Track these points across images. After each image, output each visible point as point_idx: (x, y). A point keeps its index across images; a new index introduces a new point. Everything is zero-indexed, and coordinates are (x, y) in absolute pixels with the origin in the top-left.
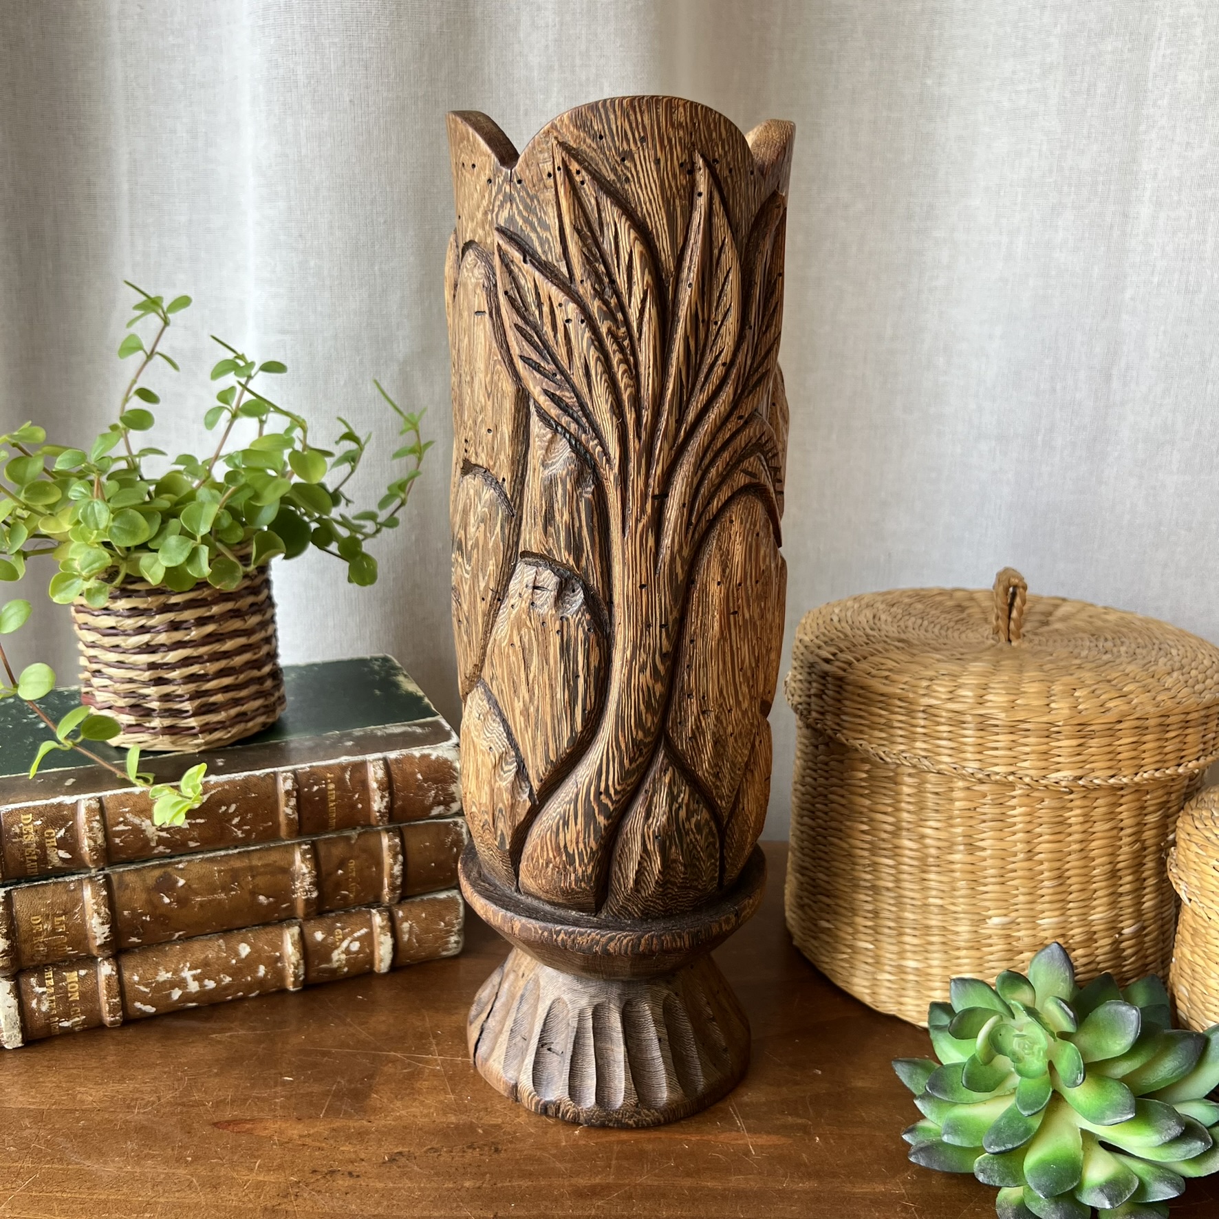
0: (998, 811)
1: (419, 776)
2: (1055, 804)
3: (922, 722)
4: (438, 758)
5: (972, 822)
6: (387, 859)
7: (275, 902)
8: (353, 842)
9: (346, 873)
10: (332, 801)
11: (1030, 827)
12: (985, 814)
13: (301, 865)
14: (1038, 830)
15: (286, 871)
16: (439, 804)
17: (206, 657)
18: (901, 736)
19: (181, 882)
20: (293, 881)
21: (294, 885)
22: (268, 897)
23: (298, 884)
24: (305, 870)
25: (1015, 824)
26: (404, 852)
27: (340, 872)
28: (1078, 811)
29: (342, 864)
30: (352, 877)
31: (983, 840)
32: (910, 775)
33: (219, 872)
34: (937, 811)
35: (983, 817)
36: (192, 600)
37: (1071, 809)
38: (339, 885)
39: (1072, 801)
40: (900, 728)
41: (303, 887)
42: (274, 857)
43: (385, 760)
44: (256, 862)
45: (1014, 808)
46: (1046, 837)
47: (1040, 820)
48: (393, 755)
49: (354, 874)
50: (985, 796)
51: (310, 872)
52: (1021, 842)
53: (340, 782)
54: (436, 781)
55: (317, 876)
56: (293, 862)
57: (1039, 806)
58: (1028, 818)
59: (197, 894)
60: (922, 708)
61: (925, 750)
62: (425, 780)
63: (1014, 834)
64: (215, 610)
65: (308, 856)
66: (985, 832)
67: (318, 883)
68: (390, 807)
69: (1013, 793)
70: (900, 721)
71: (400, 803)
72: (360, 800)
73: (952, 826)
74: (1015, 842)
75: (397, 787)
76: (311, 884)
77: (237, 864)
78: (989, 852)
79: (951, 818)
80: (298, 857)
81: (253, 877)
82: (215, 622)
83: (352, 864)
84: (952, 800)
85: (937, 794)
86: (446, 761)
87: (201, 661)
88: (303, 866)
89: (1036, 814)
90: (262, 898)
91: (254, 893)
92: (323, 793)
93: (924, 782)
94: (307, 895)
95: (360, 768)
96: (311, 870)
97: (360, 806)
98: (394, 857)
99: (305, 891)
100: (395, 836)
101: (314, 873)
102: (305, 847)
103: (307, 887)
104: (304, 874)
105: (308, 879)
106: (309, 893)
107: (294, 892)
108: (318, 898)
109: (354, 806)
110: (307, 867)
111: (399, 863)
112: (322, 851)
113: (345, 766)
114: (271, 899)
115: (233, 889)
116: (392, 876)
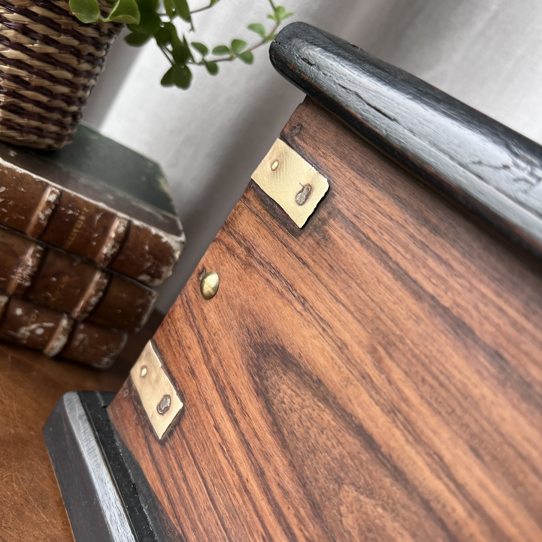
1: (147, 248)
4: (166, 243)
6: (91, 290)
8: (75, 264)
9: (58, 282)
10: (77, 228)
13: (29, 258)
15: (17, 256)
16: (149, 274)
17: (35, 70)
20: (18, 265)
21: (17, 269)
23: (20, 270)
24: (30, 263)
26: (106, 291)
27: (54, 279)
29: (58, 275)
30: (60, 287)
36: (49, 19)
38: (48, 287)
42: (14, 242)
43: (130, 222)
48: (137, 222)
49: (63, 286)
51: (32, 267)
53: (90, 219)
54: (156, 257)
55: (36, 272)
56: (24, 253)
62: (150, 252)
64: (63, 39)
65: (38, 255)
67: (34, 277)
68: (114, 257)
71: (122, 258)
72: (96, 239)
75: (127, 246)
76: (29, 275)
80: (31, 251)
82: (57, 48)
83: (66, 279)
86: (170, 247)
87: (30, 70)
88: (31, 260)
92: (74, 219)
94: (22, 281)
95: (109, 218)
96: (35, 266)
97: (94, 243)
98: (97, 291)
99: (22, 277)
100: (106, 277)
101: (35, 269)
102: (39, 248)
103: (25, 276)
104: (28, 266)
105: (28, 271)
106: (24, 281)
107: (14, 274)
108: (29, 288)
109: (89, 240)
110: (33, 262)
111: (98, 297)
112: (50, 257)
113: (98, 210)
116: (88, 302)
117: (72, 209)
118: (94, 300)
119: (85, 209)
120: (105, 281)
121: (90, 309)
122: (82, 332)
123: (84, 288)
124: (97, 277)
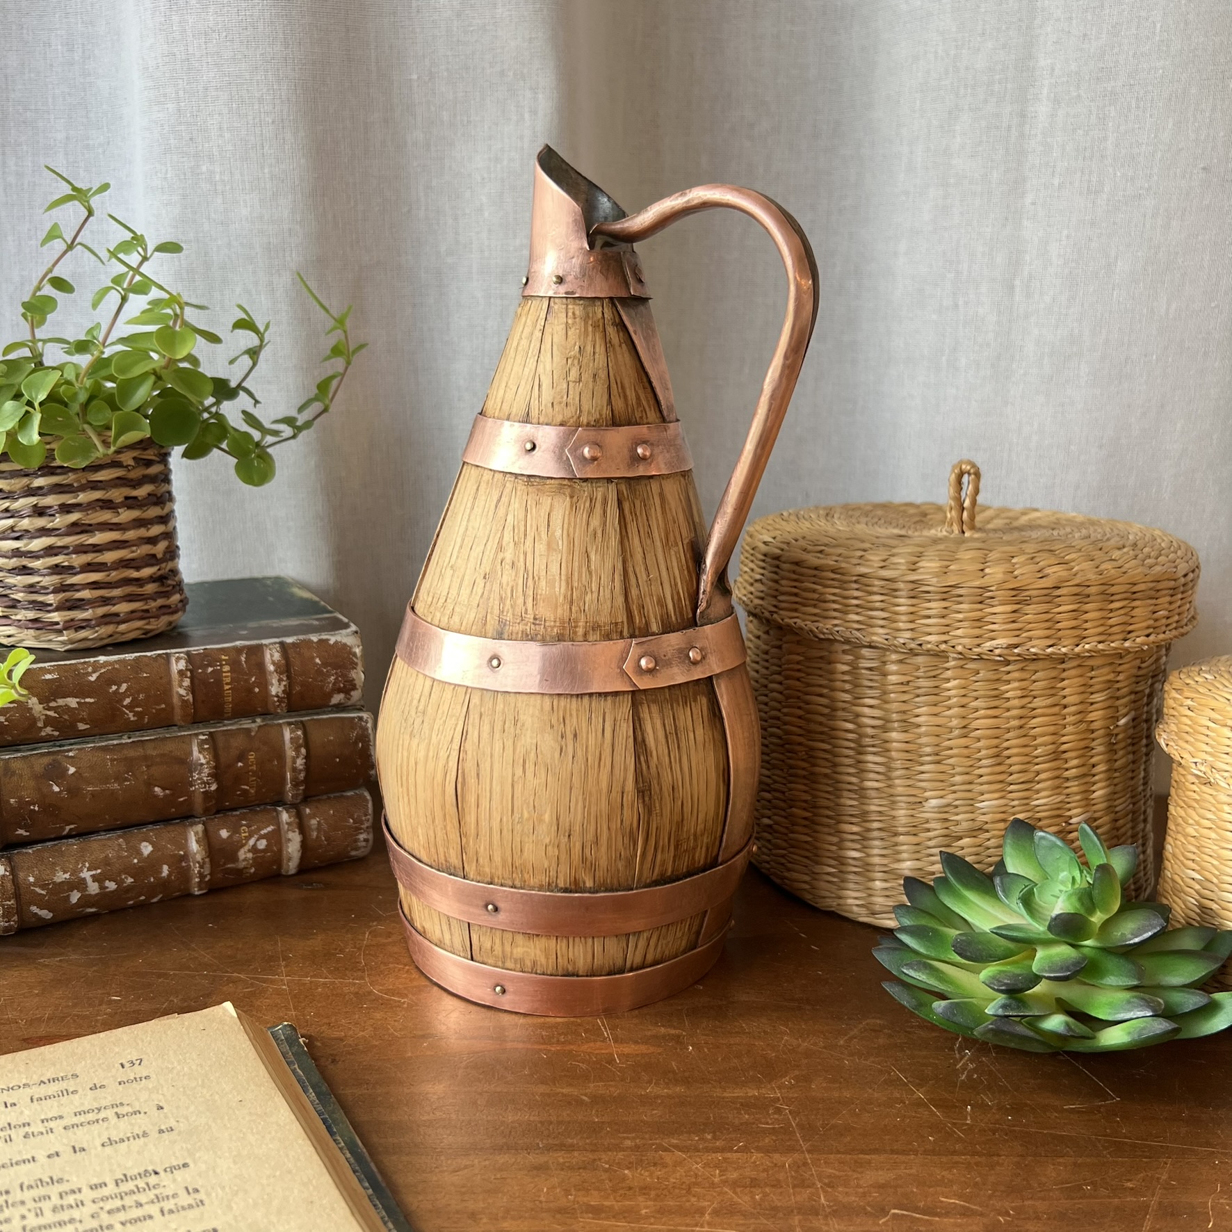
0: (931, 684)
1: (318, 661)
2: (991, 675)
3: (856, 594)
4: (336, 642)
5: (906, 697)
6: (290, 752)
7: (172, 795)
8: (253, 734)
9: (246, 765)
10: (228, 684)
11: (964, 700)
12: (919, 688)
13: (199, 756)
14: (975, 704)
15: (185, 762)
16: (339, 691)
17: (71, 548)
18: (835, 610)
19: (72, 770)
20: (191, 773)
21: (192, 776)
22: (164, 789)
23: (196, 775)
24: (203, 760)
25: (949, 698)
26: (307, 744)
27: (240, 764)
28: (1016, 684)
29: (242, 757)
30: (252, 771)
31: (917, 716)
32: (844, 652)
33: (112, 760)
34: (871, 687)
35: (918, 691)
36: (57, 485)
37: (1008, 682)
38: (239, 778)
39: (1009, 673)
40: (834, 602)
41: (202, 778)
42: (170, 748)
43: (282, 644)
44: (152, 752)
45: (948, 680)
46: (982, 712)
47: (975, 694)
48: (289, 640)
49: (254, 768)
50: (918, 669)
51: (208, 763)
52: (955, 717)
53: (235, 664)
54: (336, 667)
55: (216, 767)
56: (191, 753)
57: (974, 678)
58: (963, 692)
59: (89, 784)
60: (854, 578)
61: (858, 622)
62: (325, 664)
63: (949, 708)
64: (81, 497)
65: (206, 746)
66: (919, 707)
67: (216, 775)
68: (288, 693)
69: (947, 665)
70: (834, 594)
71: (298, 688)
72: (257, 684)
73: (886, 702)
74: (950, 717)
75: (295, 670)
76: (209, 775)
77: (130, 754)
78: (923, 729)
79: (885, 693)
80: (195, 749)
81: (148, 767)
82: (81, 511)
83: (252, 757)
84: (885, 675)
85: (870, 669)
86: (345, 645)
87: (65, 551)
88: (201, 756)
89: (970, 687)
90: (157, 789)
91: (149, 785)
92: (218, 675)
93: (859, 657)
94: (205, 786)
95: (256, 652)
96: (210, 760)
97: (257, 690)
98: (297, 749)
99: (204, 783)
100: (298, 728)
101: (213, 763)
102: (202, 738)
103: (206, 779)
104: (202, 764)
105: (207, 770)
107: (191, 784)
108: (218, 792)
109: (250, 691)
110: (205, 758)
111: (302, 756)
112: (221, 742)
113: (239, 650)
114: (167, 792)
115: (127, 779)
116: (294, 770)
117: (210, 665)
118: (300, 762)
119: (223, 657)
120: (299, 733)
121: (302, 776)
122: (313, 816)
123: (281, 756)
124: (287, 735)
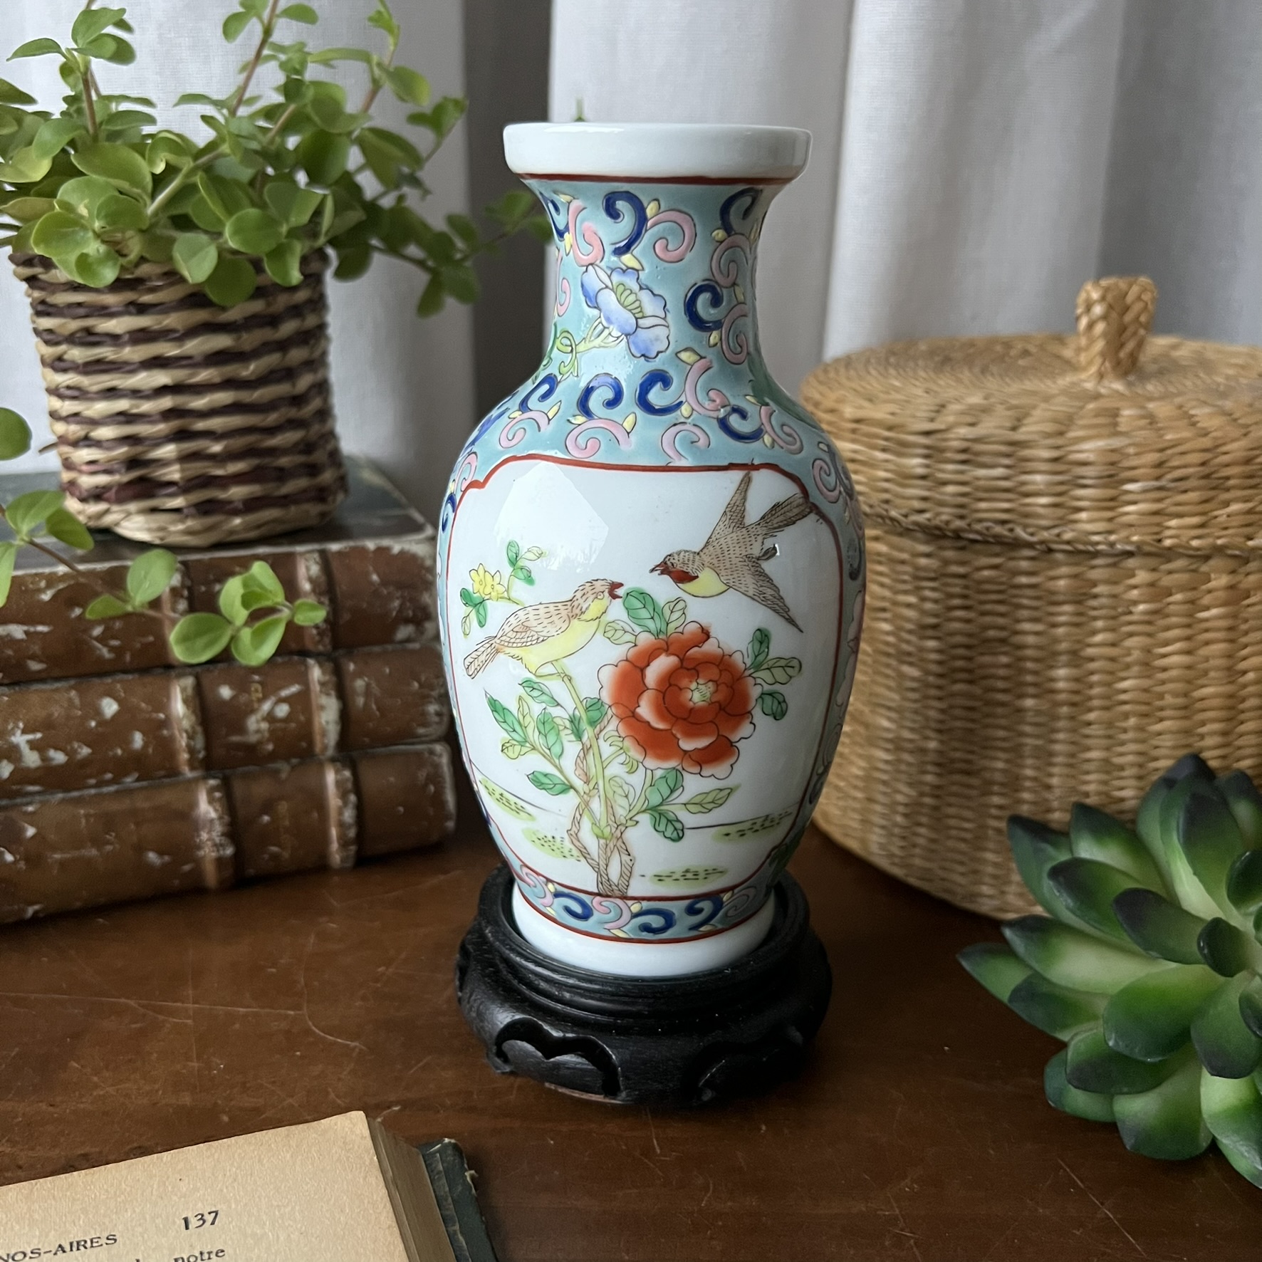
9: (274, 819)
13: (206, 808)
15: (186, 815)
19: (31, 831)
21: (199, 836)
23: (204, 836)
24: (213, 815)
26: (357, 788)
27: (266, 818)
29: (268, 807)
30: (284, 826)
33: (87, 816)
38: (265, 838)
42: (167, 797)
44: (142, 803)
48: (335, 547)
51: (220, 818)
56: (193, 805)
59: (55, 849)
65: (217, 795)
67: (234, 832)
76: (223, 834)
77: (114, 806)
80: (202, 796)
81: (137, 824)
83: (283, 807)
88: (211, 809)
90: (152, 856)
91: (140, 849)
94: (218, 851)
96: (223, 814)
98: (343, 795)
99: (215, 845)
101: (227, 818)
102: (212, 782)
103: (217, 840)
104: (212, 821)
105: (218, 828)
106: (221, 848)
107: (199, 847)
108: (236, 855)
110: (216, 810)
111: (351, 806)
112: (239, 788)
114: (167, 858)
115: (108, 843)
116: (341, 825)
120: (347, 774)
124: (331, 777)
